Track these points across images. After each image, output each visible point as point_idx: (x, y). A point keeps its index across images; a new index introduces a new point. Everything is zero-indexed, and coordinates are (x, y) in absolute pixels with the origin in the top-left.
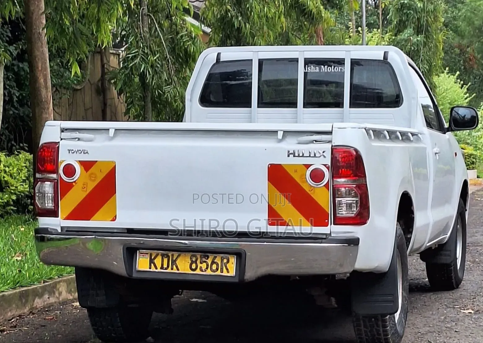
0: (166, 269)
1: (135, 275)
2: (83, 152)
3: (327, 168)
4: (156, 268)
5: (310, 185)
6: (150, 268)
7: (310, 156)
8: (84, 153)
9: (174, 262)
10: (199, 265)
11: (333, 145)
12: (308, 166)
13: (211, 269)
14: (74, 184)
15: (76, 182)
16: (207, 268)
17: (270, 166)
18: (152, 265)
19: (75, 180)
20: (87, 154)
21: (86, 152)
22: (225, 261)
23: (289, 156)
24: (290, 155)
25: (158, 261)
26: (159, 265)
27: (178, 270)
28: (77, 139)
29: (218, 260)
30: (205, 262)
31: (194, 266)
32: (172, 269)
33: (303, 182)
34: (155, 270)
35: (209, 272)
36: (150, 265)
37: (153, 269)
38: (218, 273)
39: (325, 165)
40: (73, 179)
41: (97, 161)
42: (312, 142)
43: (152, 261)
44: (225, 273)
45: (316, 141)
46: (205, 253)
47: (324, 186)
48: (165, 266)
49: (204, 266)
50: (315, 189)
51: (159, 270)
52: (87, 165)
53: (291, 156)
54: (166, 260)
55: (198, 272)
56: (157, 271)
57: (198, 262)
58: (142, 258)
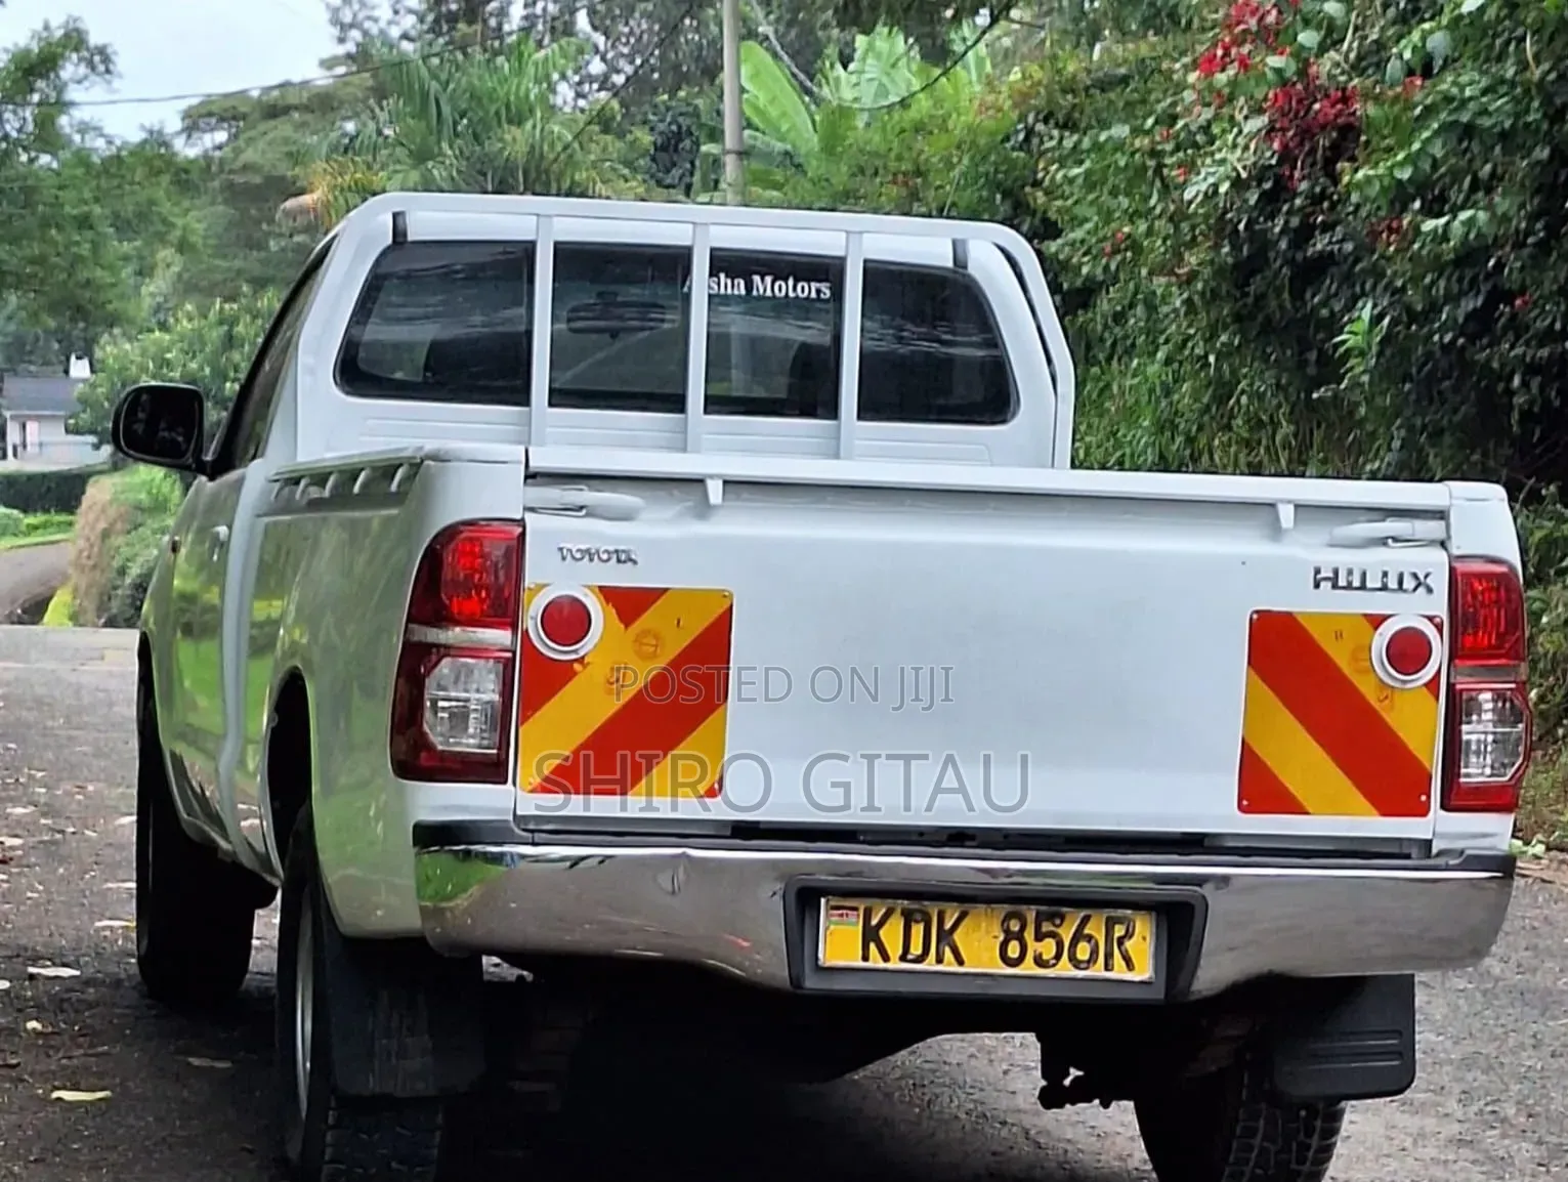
0: (920, 959)
1: (812, 982)
2: (614, 557)
3: (1436, 626)
4: (886, 958)
5: (1381, 680)
6: (865, 958)
7: (1384, 588)
8: (619, 561)
9: (945, 936)
10: (1033, 946)
11: (1455, 552)
12: (1377, 621)
13: (1073, 959)
14: (577, 666)
15: (586, 660)
16: (1058, 957)
17: (1255, 616)
18: (872, 946)
19: (582, 653)
20: (630, 564)
21: (623, 558)
22: (1119, 931)
23: (1317, 586)
24: (1323, 584)
25: (892, 934)
26: (894, 948)
27: (961, 962)
28: (584, 512)
29: (1096, 929)
30: (1053, 935)
31: (1013, 950)
32: (940, 960)
33: (1359, 671)
34: (882, 965)
35: (1064, 969)
36: (865, 948)
37: (876, 961)
38: (1097, 971)
39: (1431, 619)
40: (575, 651)
41: (665, 590)
42: (1383, 542)
43: (871, 935)
44: (1119, 972)
45: (1395, 539)
46: (1054, 904)
47: (1426, 685)
48: (916, 949)
49: (1048, 948)
50: (1397, 695)
51: (895, 964)
52: (629, 604)
53: (1326, 586)
54: (918, 931)
55: (1028, 968)
56: (889, 966)
57: (1029, 935)
58: (837, 923)
